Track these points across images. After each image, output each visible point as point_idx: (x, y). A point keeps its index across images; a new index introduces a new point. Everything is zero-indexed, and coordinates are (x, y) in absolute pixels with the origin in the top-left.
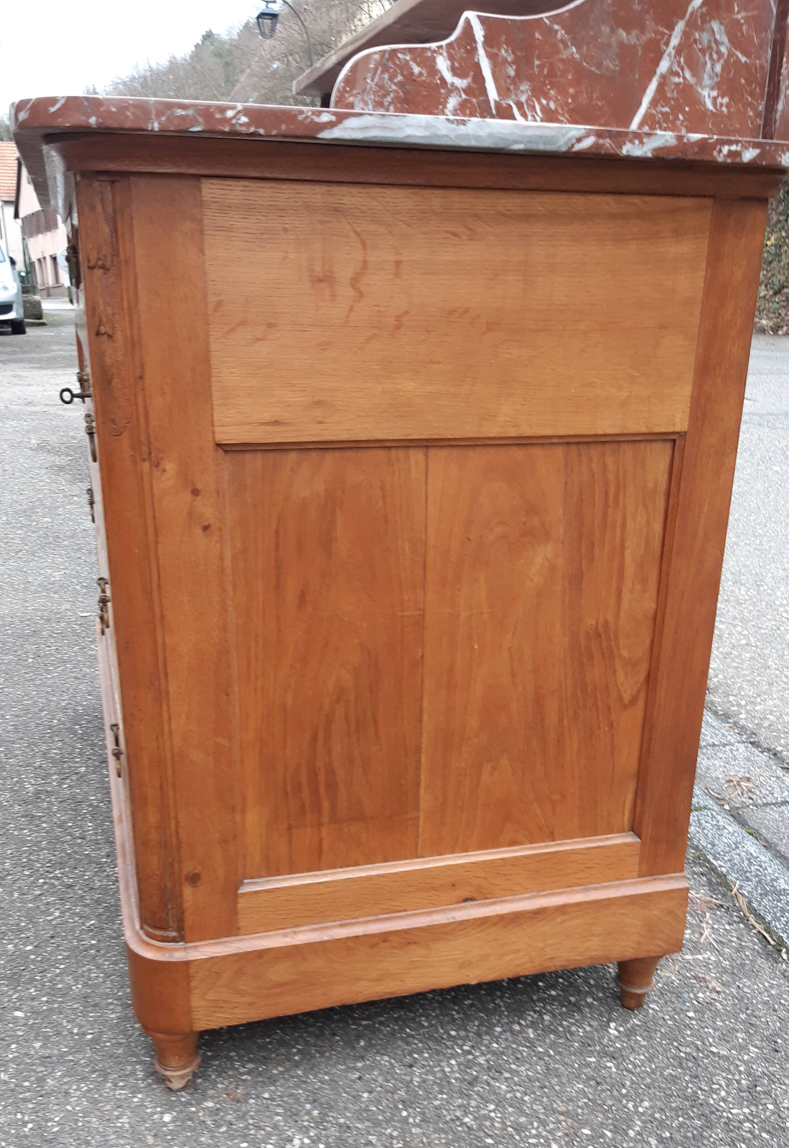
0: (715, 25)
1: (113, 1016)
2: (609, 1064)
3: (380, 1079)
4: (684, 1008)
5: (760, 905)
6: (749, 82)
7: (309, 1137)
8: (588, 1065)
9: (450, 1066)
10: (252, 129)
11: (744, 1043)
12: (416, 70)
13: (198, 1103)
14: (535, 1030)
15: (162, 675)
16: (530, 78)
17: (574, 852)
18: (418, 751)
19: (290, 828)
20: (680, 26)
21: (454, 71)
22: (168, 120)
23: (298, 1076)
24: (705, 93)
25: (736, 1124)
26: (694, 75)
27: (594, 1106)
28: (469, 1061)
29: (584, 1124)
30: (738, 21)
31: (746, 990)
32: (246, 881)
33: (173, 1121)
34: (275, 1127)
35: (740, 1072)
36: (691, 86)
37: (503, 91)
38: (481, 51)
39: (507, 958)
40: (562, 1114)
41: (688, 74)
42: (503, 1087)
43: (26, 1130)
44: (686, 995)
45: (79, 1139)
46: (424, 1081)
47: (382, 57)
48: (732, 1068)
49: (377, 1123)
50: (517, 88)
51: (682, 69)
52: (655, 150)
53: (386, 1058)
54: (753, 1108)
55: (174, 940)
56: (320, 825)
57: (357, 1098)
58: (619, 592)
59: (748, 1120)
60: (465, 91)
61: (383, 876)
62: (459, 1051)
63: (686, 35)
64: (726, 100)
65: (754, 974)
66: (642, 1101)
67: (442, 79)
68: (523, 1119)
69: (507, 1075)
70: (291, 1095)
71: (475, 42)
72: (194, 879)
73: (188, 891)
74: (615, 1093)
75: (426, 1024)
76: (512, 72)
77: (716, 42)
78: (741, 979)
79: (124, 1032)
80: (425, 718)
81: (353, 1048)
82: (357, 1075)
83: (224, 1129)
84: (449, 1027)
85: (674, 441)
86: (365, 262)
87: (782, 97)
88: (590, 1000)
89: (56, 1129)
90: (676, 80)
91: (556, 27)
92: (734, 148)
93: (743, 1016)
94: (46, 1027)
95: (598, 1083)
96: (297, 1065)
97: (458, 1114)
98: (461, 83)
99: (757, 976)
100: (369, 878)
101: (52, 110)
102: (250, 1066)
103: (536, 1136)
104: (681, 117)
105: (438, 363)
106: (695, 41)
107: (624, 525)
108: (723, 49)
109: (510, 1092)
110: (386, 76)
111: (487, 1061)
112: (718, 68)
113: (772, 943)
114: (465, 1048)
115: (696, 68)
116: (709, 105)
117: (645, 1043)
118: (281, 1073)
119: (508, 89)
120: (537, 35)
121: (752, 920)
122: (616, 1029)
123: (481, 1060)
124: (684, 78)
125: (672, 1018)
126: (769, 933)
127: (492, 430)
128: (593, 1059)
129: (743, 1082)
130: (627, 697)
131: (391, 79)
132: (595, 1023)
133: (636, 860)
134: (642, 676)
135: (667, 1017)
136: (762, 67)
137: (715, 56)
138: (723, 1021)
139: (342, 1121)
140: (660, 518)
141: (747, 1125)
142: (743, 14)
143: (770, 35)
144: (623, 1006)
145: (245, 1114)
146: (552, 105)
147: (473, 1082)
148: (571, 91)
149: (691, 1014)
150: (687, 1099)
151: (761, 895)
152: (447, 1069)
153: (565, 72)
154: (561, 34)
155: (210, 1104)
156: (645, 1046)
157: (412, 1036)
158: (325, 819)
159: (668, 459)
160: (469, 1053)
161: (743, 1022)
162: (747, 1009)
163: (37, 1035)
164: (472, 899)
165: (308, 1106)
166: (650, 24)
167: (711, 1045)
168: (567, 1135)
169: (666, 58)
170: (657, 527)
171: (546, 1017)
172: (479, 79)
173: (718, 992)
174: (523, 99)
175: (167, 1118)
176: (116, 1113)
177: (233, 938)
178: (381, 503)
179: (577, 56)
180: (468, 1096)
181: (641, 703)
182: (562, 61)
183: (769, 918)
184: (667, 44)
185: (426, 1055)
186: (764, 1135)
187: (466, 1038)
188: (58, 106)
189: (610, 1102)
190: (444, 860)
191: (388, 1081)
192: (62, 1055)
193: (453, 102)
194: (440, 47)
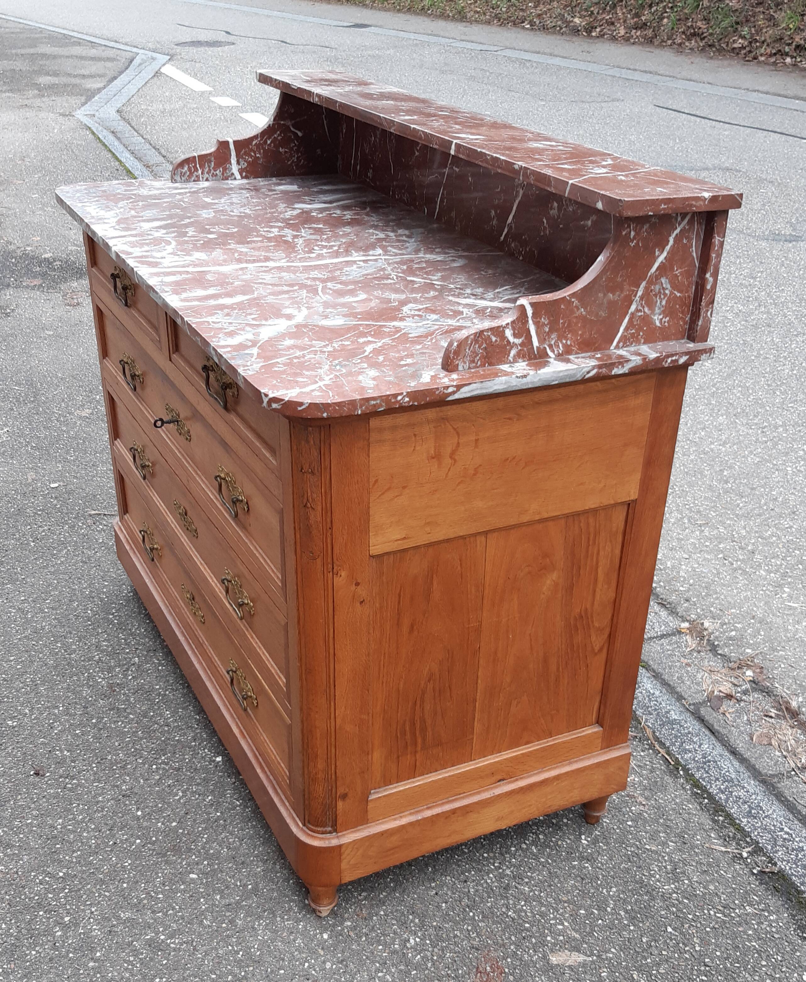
0: (663, 280)
1: (259, 869)
2: (586, 865)
3: (449, 893)
4: (625, 819)
5: (660, 734)
6: (681, 306)
7: (419, 937)
8: (574, 867)
9: (489, 878)
10: (411, 404)
11: (665, 840)
12: (494, 339)
13: (342, 924)
14: (536, 847)
15: (332, 687)
16: (557, 331)
17: (564, 743)
18: (475, 700)
19: (398, 757)
20: (644, 284)
21: (515, 335)
22: (366, 408)
23: (397, 898)
24: (656, 318)
25: (668, 896)
26: (649, 310)
27: (584, 894)
28: (500, 873)
29: (580, 908)
30: (676, 275)
31: (660, 801)
32: (372, 791)
33: (330, 937)
34: (395, 933)
35: (666, 861)
36: (648, 315)
37: (541, 340)
38: (530, 322)
39: (524, 811)
40: (565, 902)
41: (646, 310)
42: (526, 889)
43: (240, 956)
44: (624, 810)
45: (276, 957)
46: (477, 891)
47: (475, 336)
48: (660, 858)
49: (456, 923)
50: (549, 337)
51: (643, 307)
52: (630, 369)
53: (448, 878)
54: (676, 884)
55: (330, 832)
56: (416, 752)
57: (439, 907)
58: (594, 591)
59: (675, 892)
60: (520, 345)
61: (453, 776)
62: (492, 867)
63: (646, 288)
64: (668, 318)
65: (664, 788)
66: (611, 888)
67: (508, 342)
68: (543, 909)
69: (526, 880)
70: (397, 911)
71: (528, 317)
72: (344, 797)
73: (340, 804)
74: (594, 884)
75: (466, 851)
76: (547, 330)
77: (663, 288)
78: (656, 793)
79: (272, 880)
80: (479, 681)
81: (425, 874)
82: (434, 892)
83: (364, 939)
84: (482, 851)
85: (629, 504)
86: (458, 443)
87: (701, 318)
88: (565, 821)
89: (258, 953)
90: (640, 314)
91: (573, 300)
92: (674, 358)
93: (661, 821)
94: (217, 884)
95: (583, 879)
96: (394, 890)
97: (504, 910)
98: (518, 341)
99: (666, 789)
100: (444, 778)
101: (299, 409)
102: (364, 894)
103: (553, 919)
104: (641, 334)
105: (496, 489)
106: (651, 291)
107: (598, 554)
108: (667, 292)
109: (531, 891)
110: (477, 346)
111: (512, 872)
112: (664, 303)
113: (673, 763)
114: (496, 865)
115: (651, 305)
116: (658, 324)
117: (605, 848)
118: (385, 896)
119: (545, 339)
120: (562, 306)
121: (657, 747)
122: (585, 840)
123: (508, 872)
124: (644, 312)
125: (619, 828)
126: (669, 755)
127: (525, 518)
128: (576, 863)
129: (668, 867)
130: (597, 649)
131: (479, 347)
132: (572, 837)
133: (600, 740)
134: (606, 636)
135: (615, 827)
136: (689, 297)
137: (662, 296)
138: (650, 826)
139: (435, 924)
140: (619, 547)
141: (674, 895)
142: (679, 271)
143: (694, 279)
144: (587, 823)
145: (373, 928)
146: (569, 343)
147: (507, 888)
148: (580, 332)
149: (630, 823)
150: (637, 882)
151: (660, 725)
152: (489, 881)
153: (576, 324)
154: (575, 302)
155: (349, 924)
156: (605, 850)
157: (460, 860)
158: (419, 748)
159: (625, 514)
160: (500, 868)
161: (662, 825)
162: (663, 815)
163: (214, 891)
164: (503, 780)
165: (411, 917)
166: (626, 287)
167: (645, 844)
168: (571, 915)
169: (634, 303)
170: (618, 552)
171: (541, 837)
172: (529, 337)
173: (644, 805)
174: (553, 342)
175: (325, 936)
176: (292, 937)
177: (365, 826)
178: (459, 568)
179: (584, 313)
180: (507, 897)
181: (605, 651)
182: (577, 317)
183: (668, 744)
184: (635, 296)
185: (473, 873)
186: (685, 901)
187: (494, 858)
188: (303, 407)
189: (592, 891)
190: (487, 760)
191: (454, 894)
192: (238, 903)
193: (513, 352)
194: (508, 324)
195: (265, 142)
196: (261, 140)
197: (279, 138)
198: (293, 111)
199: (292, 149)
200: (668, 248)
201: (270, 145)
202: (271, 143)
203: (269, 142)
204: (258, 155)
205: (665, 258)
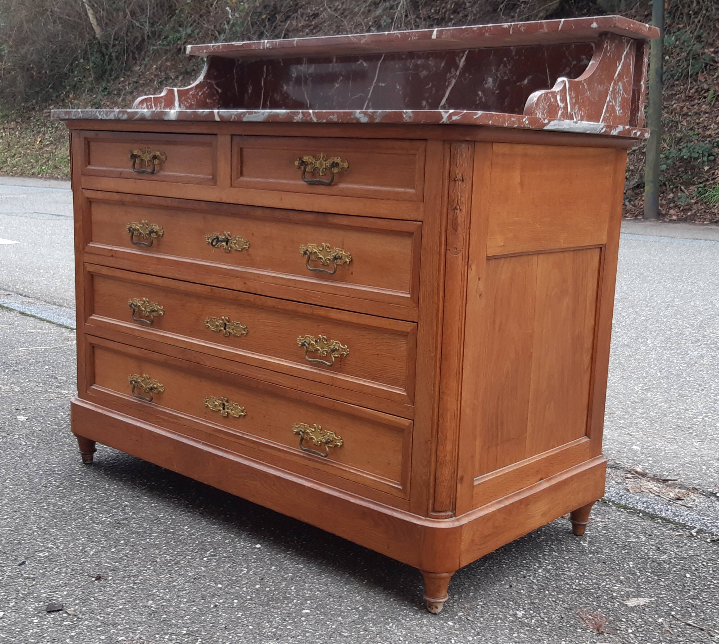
0: (620, 84)
6: (627, 104)
10: (529, 126)
12: (552, 100)
16: (578, 103)
19: (488, 448)
20: (612, 84)
21: (561, 101)
22: (509, 123)
24: (617, 108)
26: (615, 102)
32: (475, 479)
36: (614, 106)
37: (571, 108)
38: (567, 93)
41: (613, 102)
47: (545, 95)
50: (575, 107)
55: (451, 517)
56: (497, 445)
58: (585, 317)
60: (563, 108)
64: (622, 111)
67: (558, 104)
71: (566, 89)
72: (461, 480)
73: (459, 487)
76: (574, 102)
77: (620, 90)
90: (611, 104)
91: (585, 84)
98: (562, 105)
104: (611, 118)
106: (615, 89)
108: (621, 92)
110: (545, 103)
112: (620, 99)
116: (618, 113)
119: (573, 108)
120: (580, 87)
136: (630, 100)
137: (619, 95)
140: (596, 283)
142: (626, 80)
146: (583, 114)
148: (587, 108)
153: (586, 101)
158: (499, 442)
159: (599, 256)
164: (542, 478)
166: (606, 83)
169: (608, 96)
172: (566, 103)
174: (576, 111)
177: (471, 511)
179: (589, 95)
182: (586, 97)
184: (609, 90)
193: (560, 112)
194: (558, 91)
195: (198, 93)
196: (195, 91)
197: (207, 92)
198: (216, 73)
199: (214, 101)
200: (622, 62)
201: (200, 96)
202: (202, 94)
203: (200, 94)
204: (193, 102)
205: (621, 69)
